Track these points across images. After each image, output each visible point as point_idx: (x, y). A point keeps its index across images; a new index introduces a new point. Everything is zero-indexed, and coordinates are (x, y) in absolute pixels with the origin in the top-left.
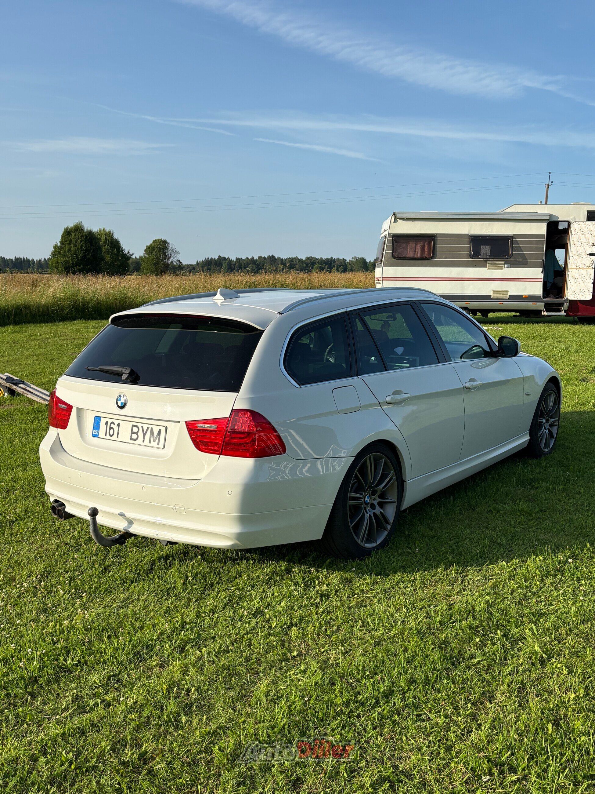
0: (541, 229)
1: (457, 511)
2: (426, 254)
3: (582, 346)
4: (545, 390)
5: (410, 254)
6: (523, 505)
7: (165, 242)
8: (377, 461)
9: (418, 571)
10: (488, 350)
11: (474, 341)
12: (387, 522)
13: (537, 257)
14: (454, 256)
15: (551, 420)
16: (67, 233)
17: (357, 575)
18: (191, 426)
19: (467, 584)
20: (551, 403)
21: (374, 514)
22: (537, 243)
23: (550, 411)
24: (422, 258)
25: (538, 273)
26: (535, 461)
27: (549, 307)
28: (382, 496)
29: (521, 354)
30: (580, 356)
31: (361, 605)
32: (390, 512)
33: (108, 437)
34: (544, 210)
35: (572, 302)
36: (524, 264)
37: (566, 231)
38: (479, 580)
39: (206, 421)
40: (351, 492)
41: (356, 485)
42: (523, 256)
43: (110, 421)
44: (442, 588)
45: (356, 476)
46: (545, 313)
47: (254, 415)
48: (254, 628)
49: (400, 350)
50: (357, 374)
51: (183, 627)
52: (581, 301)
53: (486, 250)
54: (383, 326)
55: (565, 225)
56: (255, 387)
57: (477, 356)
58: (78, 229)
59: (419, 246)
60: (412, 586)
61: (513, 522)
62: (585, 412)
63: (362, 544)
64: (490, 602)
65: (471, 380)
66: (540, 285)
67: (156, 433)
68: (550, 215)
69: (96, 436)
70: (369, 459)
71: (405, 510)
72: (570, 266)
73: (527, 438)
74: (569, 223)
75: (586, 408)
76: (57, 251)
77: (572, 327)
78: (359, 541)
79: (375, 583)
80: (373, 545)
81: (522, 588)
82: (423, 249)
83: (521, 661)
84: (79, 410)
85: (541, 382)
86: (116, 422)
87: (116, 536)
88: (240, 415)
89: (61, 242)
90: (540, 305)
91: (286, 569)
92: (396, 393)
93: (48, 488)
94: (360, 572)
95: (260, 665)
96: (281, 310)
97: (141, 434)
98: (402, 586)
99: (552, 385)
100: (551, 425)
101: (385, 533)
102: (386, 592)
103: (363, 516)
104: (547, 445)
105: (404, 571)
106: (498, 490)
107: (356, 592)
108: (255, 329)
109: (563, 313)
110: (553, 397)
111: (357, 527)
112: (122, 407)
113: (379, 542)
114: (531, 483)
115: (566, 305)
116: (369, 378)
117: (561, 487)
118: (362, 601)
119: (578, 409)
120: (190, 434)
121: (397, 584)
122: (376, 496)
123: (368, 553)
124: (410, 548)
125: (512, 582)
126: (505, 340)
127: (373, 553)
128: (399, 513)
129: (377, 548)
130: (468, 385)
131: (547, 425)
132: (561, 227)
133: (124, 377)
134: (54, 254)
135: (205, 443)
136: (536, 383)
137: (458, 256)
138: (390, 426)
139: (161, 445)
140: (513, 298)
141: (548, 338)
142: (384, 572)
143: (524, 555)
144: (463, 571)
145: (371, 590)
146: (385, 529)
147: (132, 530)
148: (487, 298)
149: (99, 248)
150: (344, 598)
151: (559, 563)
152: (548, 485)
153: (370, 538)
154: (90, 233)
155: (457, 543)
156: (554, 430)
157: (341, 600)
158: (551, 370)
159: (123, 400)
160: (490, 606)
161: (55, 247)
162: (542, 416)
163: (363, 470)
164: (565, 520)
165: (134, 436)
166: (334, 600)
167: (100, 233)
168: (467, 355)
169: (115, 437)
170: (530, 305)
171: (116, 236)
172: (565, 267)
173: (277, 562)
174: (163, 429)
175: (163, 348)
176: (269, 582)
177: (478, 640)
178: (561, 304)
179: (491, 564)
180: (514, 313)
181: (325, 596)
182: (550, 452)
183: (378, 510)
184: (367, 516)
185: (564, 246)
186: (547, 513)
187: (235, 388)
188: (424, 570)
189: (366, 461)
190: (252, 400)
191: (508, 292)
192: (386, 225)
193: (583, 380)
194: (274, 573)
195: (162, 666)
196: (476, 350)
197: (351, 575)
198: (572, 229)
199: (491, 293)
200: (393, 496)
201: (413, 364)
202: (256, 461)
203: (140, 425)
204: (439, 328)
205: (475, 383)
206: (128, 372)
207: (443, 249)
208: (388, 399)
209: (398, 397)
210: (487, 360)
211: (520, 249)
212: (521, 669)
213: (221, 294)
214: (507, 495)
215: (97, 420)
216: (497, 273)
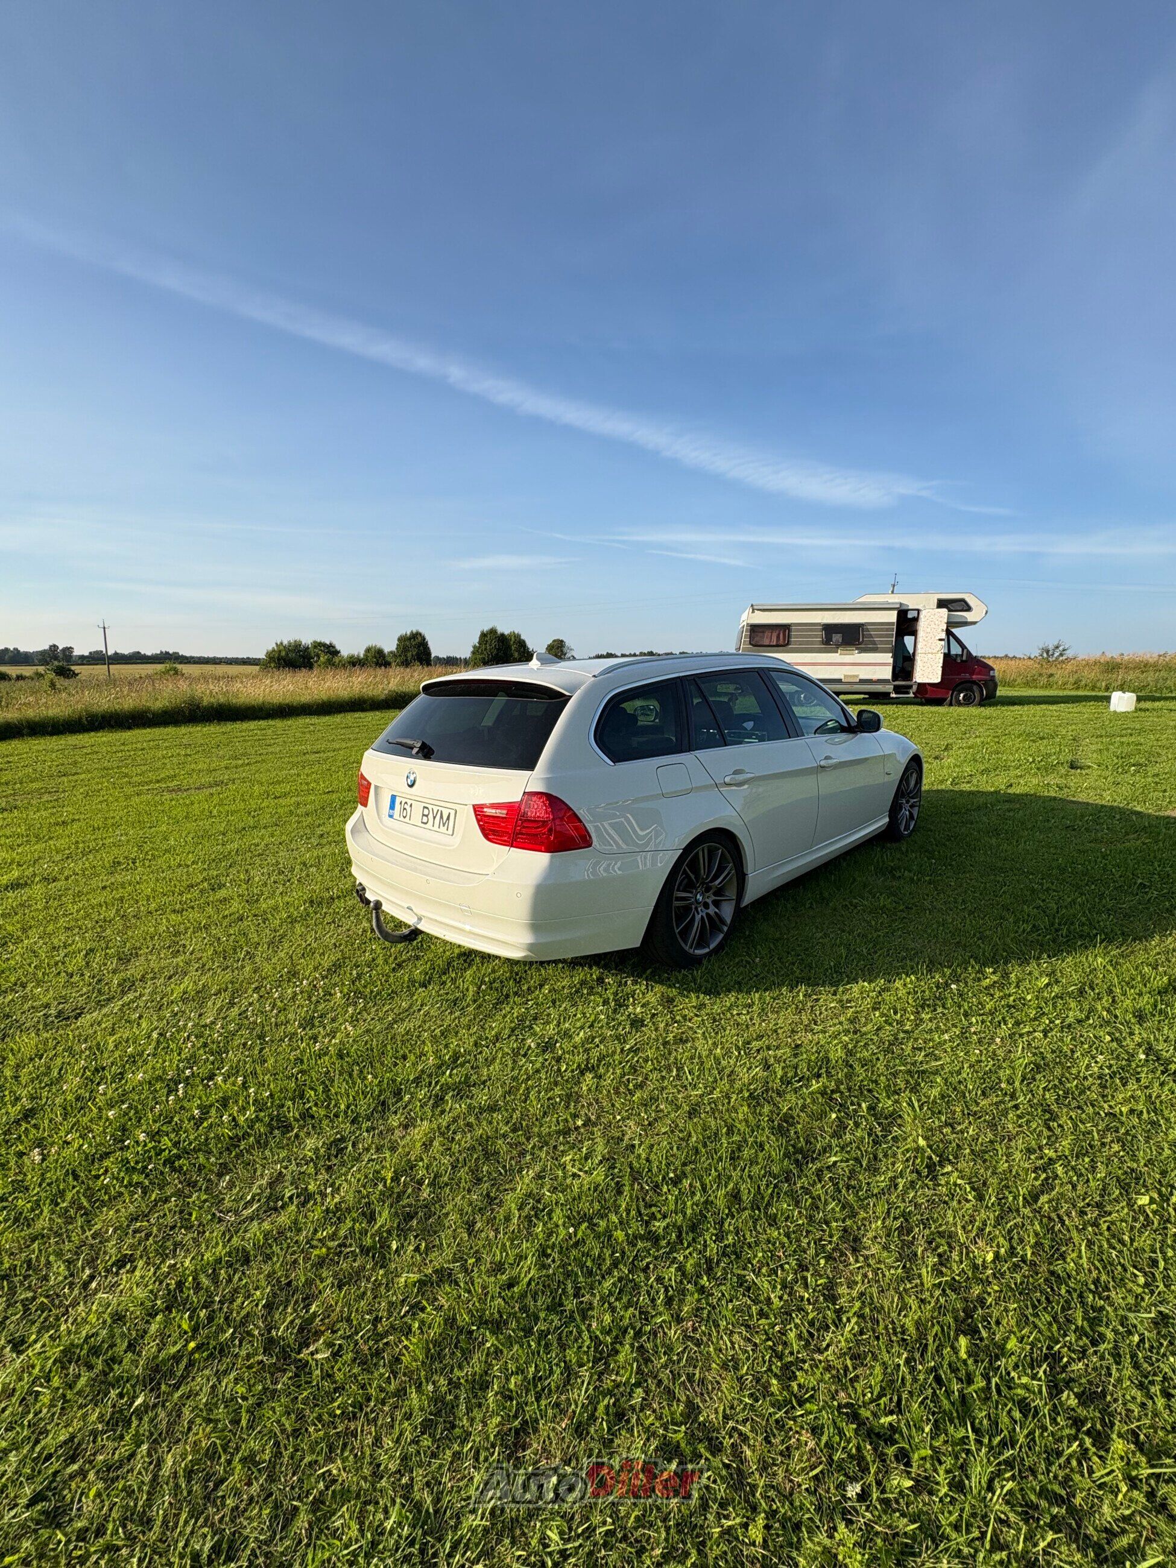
0: (892, 617)
1: (808, 906)
2: (781, 642)
3: (932, 725)
4: (907, 769)
5: (766, 642)
6: (884, 901)
7: (562, 641)
8: (711, 853)
9: (757, 991)
10: (845, 725)
11: (829, 715)
12: (723, 922)
13: (887, 642)
14: (807, 643)
15: (912, 801)
16: (483, 635)
17: (681, 994)
18: (478, 810)
19: (818, 1013)
20: (912, 783)
21: (708, 915)
22: (887, 630)
23: (911, 792)
24: (777, 646)
25: (888, 658)
26: (894, 845)
27: (897, 689)
28: (719, 892)
29: (882, 730)
30: (930, 735)
31: (681, 1040)
32: (727, 912)
33: (402, 818)
34: (895, 599)
35: (920, 685)
36: (875, 650)
37: (916, 620)
38: (835, 1008)
39: (494, 806)
40: (678, 890)
41: (686, 881)
42: (874, 643)
43: (404, 801)
44: (785, 1019)
45: (685, 872)
46: (893, 695)
47: (551, 800)
48: (538, 1071)
49: (749, 725)
50: (690, 749)
51: (455, 1061)
52: (929, 684)
53: (837, 638)
54: (730, 700)
55: (915, 614)
56: (553, 765)
57: (833, 731)
58: (493, 631)
59: (775, 635)
60: (748, 1013)
61: (873, 923)
62: (943, 790)
63: (691, 951)
64: (850, 1046)
65: (827, 758)
66: (890, 668)
67: (445, 818)
68: (901, 604)
69: (391, 816)
70: (702, 851)
71: (747, 906)
72: (919, 650)
73: (887, 820)
74: (918, 611)
75: (943, 787)
76: (476, 651)
77: (920, 708)
78: (687, 948)
79: (701, 1006)
80: (707, 950)
81: (890, 1024)
82: (778, 637)
83: (899, 1166)
84: (376, 787)
85: (904, 760)
86: (409, 802)
87: (406, 931)
88: (534, 798)
89: (480, 643)
90: (889, 688)
91: (598, 979)
92: (736, 772)
93: (354, 870)
94: (686, 988)
95: (528, 1139)
96: (596, 674)
97: (431, 817)
98: (735, 1012)
99: (914, 764)
100: (912, 806)
101: (721, 936)
102: (715, 1020)
103: (693, 919)
104: (907, 828)
105: (740, 991)
106: (855, 880)
107: (678, 1018)
108: (563, 695)
109: (911, 695)
110: (914, 775)
111: (685, 933)
112: (411, 786)
113: (712, 946)
114: (891, 872)
115: (915, 688)
116: (704, 755)
117: (927, 878)
118: (683, 1033)
119: (935, 788)
120: (478, 821)
121: (729, 1009)
122: (710, 893)
123: (697, 961)
124: (749, 956)
125: (877, 1014)
126: (865, 715)
127: (705, 962)
128: (739, 912)
129: (709, 954)
130: (823, 763)
131: (907, 806)
132: (910, 615)
133: (415, 750)
134: (473, 653)
135: (494, 832)
136: (899, 762)
137: (812, 643)
138: (729, 812)
139: (450, 832)
140: (863, 681)
141: (897, 718)
142: (713, 991)
143: (891, 973)
144: (814, 993)
145: (697, 1015)
146: (721, 931)
147: (420, 927)
148: (839, 681)
149: (509, 647)
150: (662, 1025)
151: (938, 987)
152: (912, 875)
153: (702, 942)
154: (503, 635)
155: (807, 949)
156: (915, 812)
157: (656, 1030)
158: (914, 748)
159: (412, 778)
160: (850, 1053)
161: (474, 647)
162: (903, 796)
163: (694, 865)
164: (938, 922)
165: (425, 819)
166: (649, 1032)
167: (510, 635)
168: (822, 730)
169: (407, 820)
170: (880, 688)
171: (523, 637)
172: (914, 653)
173: (591, 968)
174: (452, 813)
175: (488, 721)
176: (575, 995)
177: (834, 1116)
178: (910, 687)
179: (848, 983)
180: (862, 696)
181: (637, 1023)
182: (910, 835)
183: (712, 910)
184: (698, 918)
185: (914, 633)
186: (913, 911)
187: (530, 765)
188: (766, 990)
189: (697, 853)
190: (548, 781)
191: (857, 676)
192: (744, 616)
193: (936, 758)
194: (583, 983)
195: (406, 1127)
196: (831, 724)
197: (675, 992)
198: (922, 616)
199: (842, 677)
200: (732, 893)
201: (761, 739)
202: (552, 857)
203: (430, 807)
204: (794, 708)
205: (830, 762)
206: (419, 745)
207: (797, 636)
208: (727, 780)
209: (740, 778)
210: (843, 736)
211: (871, 636)
212: (901, 1182)
213: (538, 659)
214: (865, 886)
215: (393, 798)
216: (848, 658)
